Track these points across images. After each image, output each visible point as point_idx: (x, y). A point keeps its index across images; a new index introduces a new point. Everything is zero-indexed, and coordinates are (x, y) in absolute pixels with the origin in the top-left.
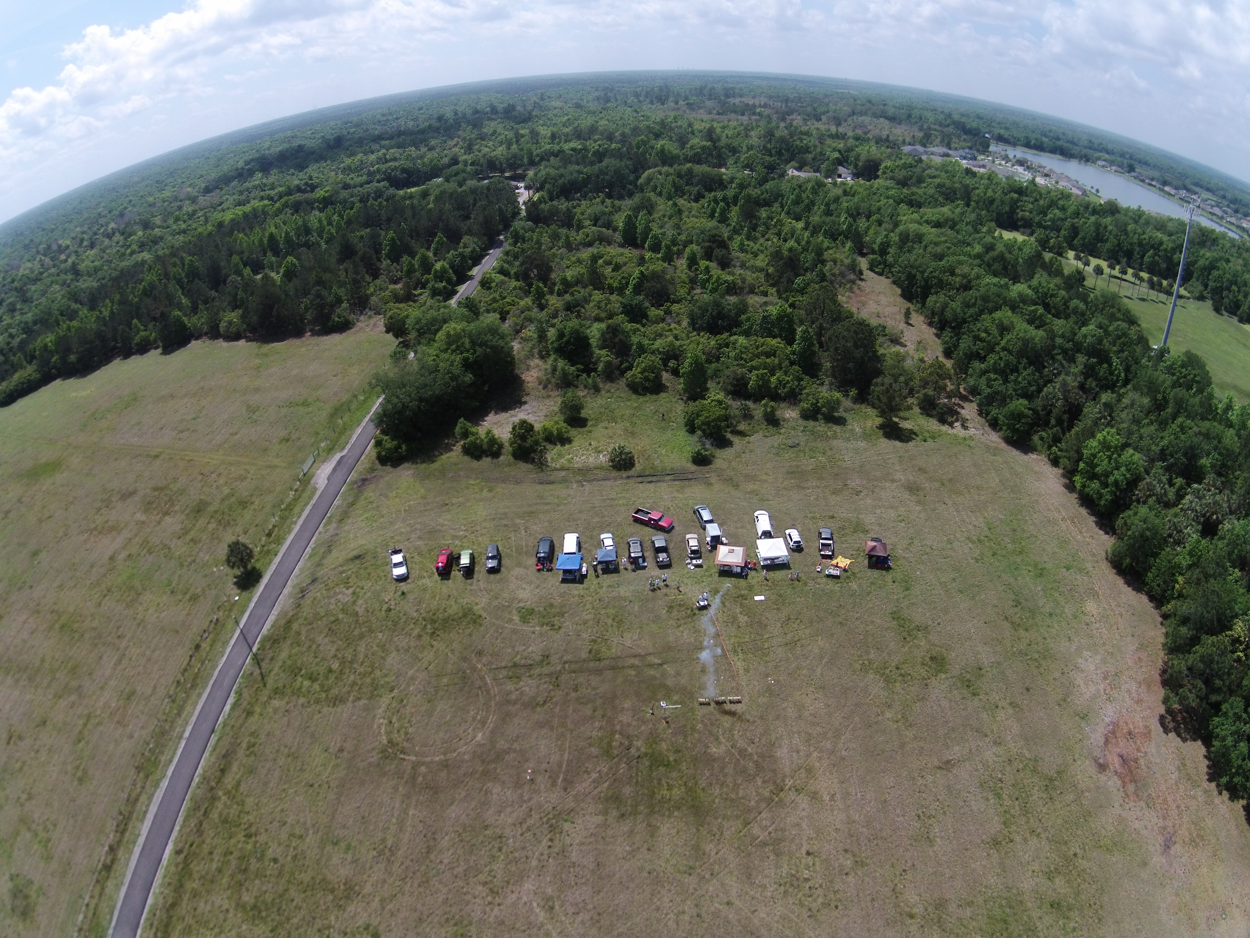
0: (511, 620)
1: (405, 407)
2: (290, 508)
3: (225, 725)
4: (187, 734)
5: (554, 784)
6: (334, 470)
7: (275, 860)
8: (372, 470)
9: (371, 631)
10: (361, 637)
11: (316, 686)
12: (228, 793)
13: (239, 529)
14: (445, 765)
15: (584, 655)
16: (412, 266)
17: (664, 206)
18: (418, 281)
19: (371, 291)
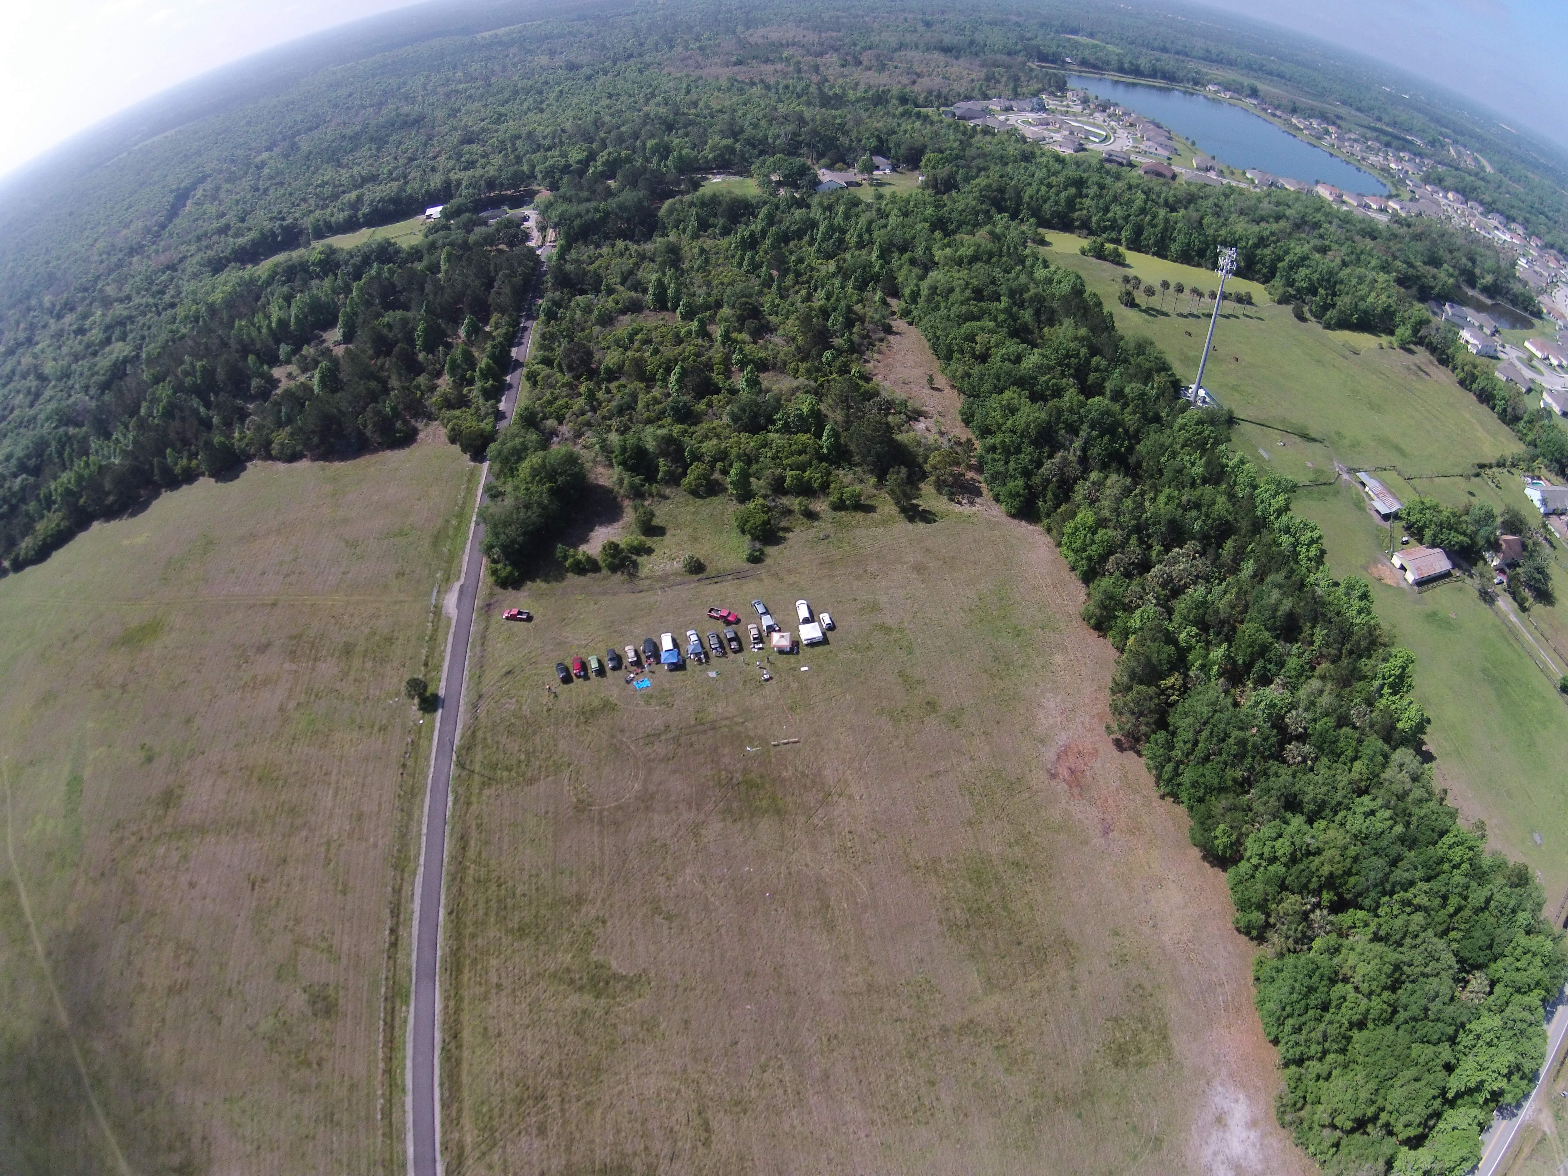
0: (637, 705)
1: (513, 542)
2: (433, 638)
3: (453, 816)
4: (424, 831)
5: (690, 808)
6: (459, 598)
7: (524, 896)
8: (492, 595)
9: (540, 728)
10: (534, 733)
11: (513, 774)
12: (475, 862)
13: (395, 664)
14: (619, 808)
15: (692, 722)
16: (453, 361)
17: (690, 250)
18: (463, 378)
19: (418, 393)
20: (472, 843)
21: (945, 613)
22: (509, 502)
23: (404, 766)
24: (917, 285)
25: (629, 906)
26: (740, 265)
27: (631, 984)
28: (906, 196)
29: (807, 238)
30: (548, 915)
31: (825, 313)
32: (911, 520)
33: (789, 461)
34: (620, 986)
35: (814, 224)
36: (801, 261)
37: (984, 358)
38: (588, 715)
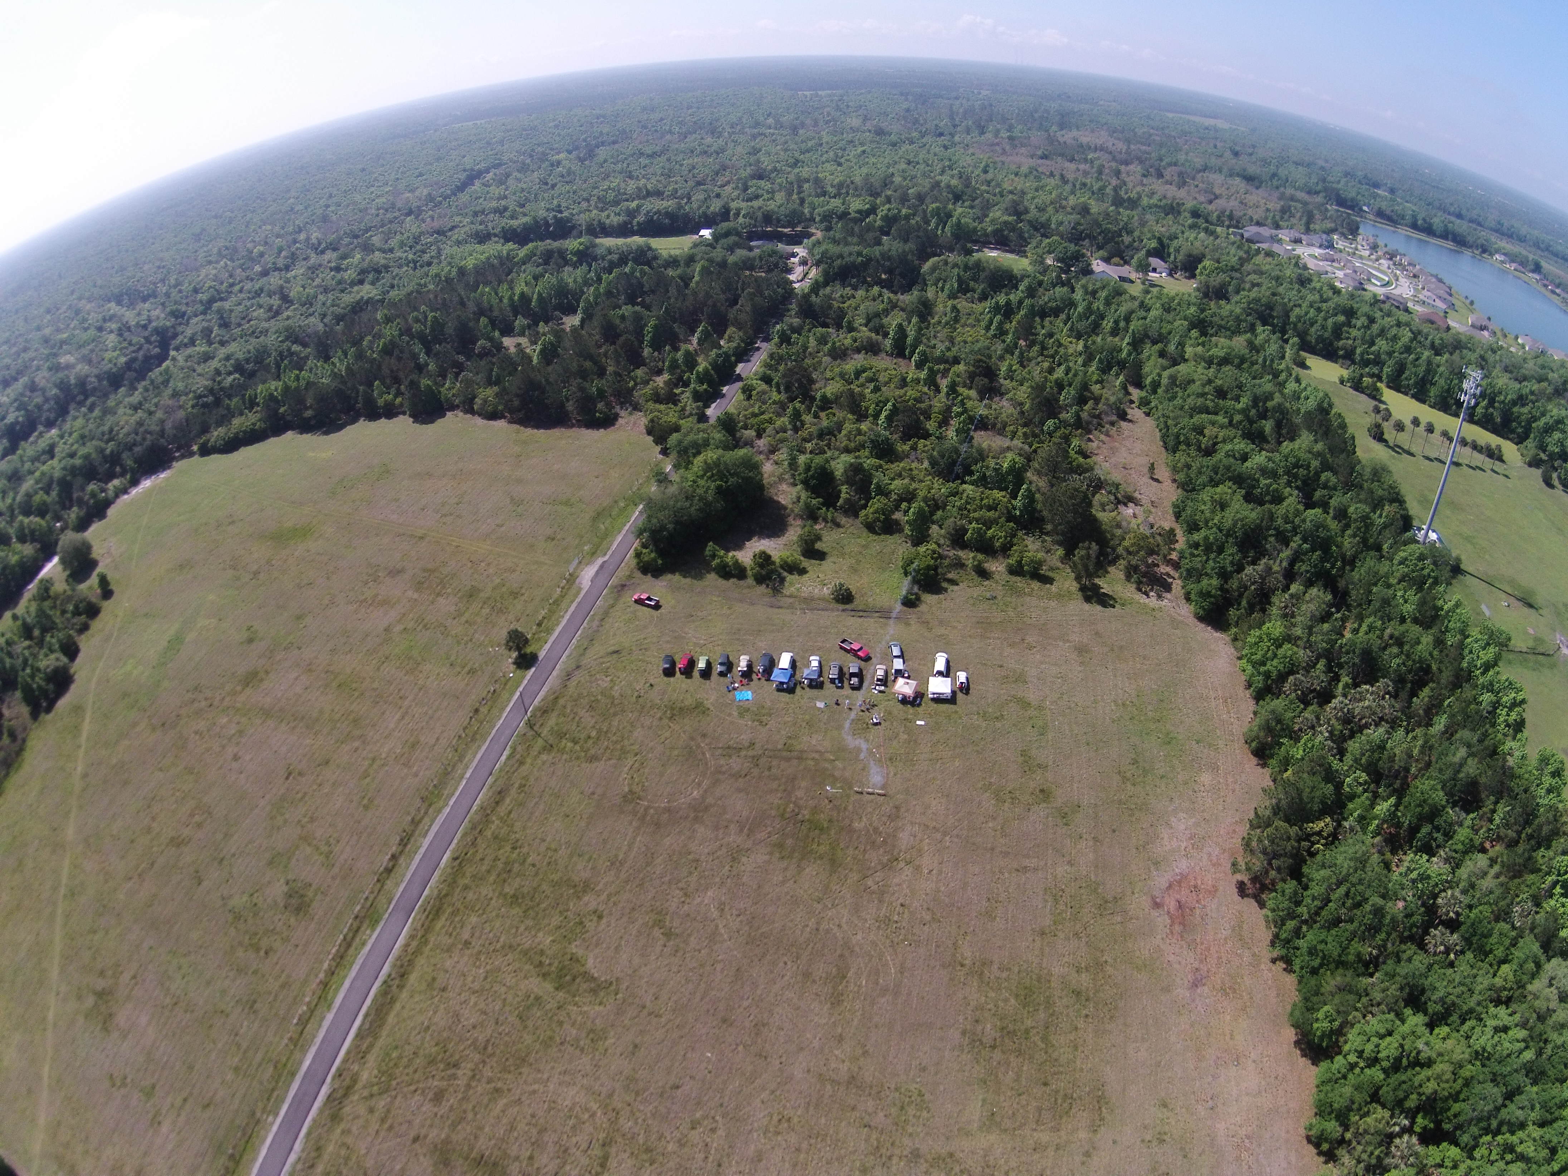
0: (730, 715)
1: (663, 528)
2: (557, 602)
3: (501, 770)
4: (468, 775)
5: (741, 831)
6: (597, 573)
7: (534, 865)
8: (630, 577)
9: (623, 711)
10: (615, 714)
11: (577, 748)
12: (501, 819)
13: (511, 617)
14: (668, 810)
15: (780, 747)
16: (674, 361)
17: (942, 307)
18: (680, 379)
19: (632, 383)
20: (508, 801)
21: (1095, 702)
22: (672, 489)
23: (477, 711)
24: (1160, 375)
25: (633, 909)
26: (988, 328)
27: (598, 988)
28: (1173, 293)
29: (1063, 316)
30: (548, 892)
31: (1060, 385)
32: (1088, 600)
33: (976, 515)
34: (585, 986)
35: (1072, 304)
36: (1051, 335)
37: (1209, 452)
38: (676, 712)
